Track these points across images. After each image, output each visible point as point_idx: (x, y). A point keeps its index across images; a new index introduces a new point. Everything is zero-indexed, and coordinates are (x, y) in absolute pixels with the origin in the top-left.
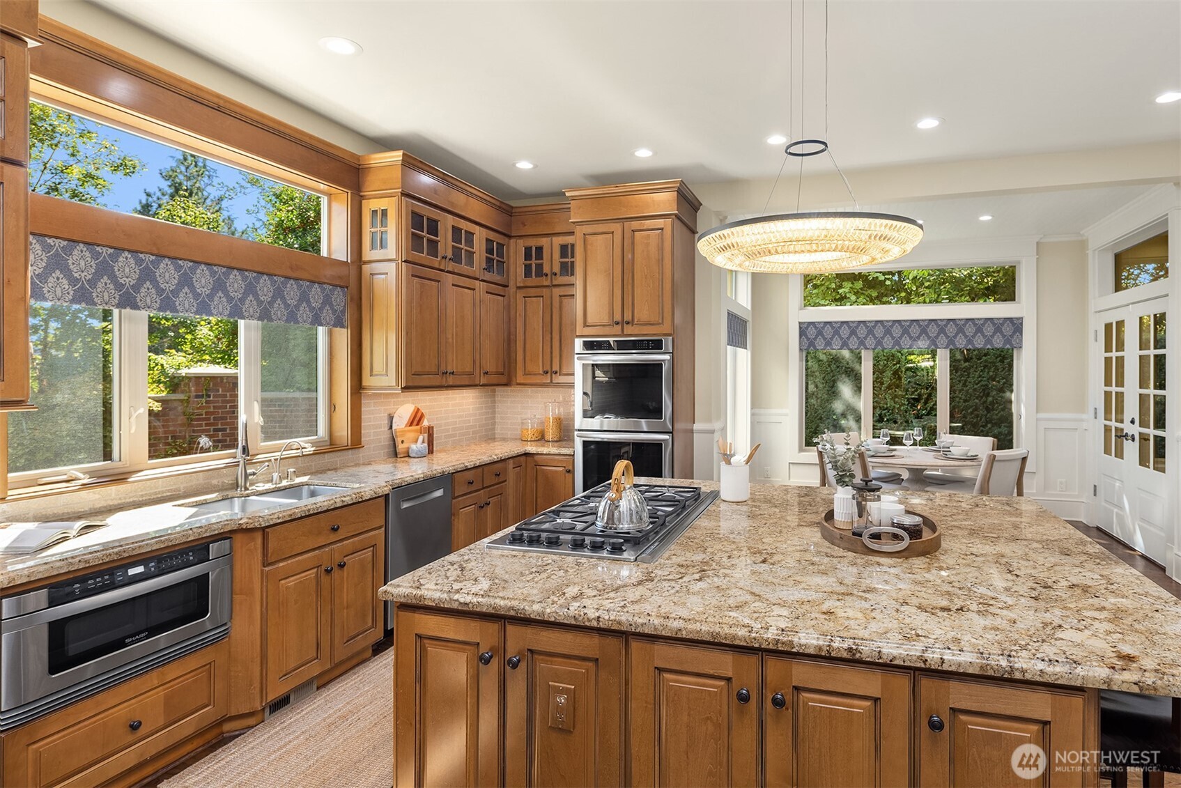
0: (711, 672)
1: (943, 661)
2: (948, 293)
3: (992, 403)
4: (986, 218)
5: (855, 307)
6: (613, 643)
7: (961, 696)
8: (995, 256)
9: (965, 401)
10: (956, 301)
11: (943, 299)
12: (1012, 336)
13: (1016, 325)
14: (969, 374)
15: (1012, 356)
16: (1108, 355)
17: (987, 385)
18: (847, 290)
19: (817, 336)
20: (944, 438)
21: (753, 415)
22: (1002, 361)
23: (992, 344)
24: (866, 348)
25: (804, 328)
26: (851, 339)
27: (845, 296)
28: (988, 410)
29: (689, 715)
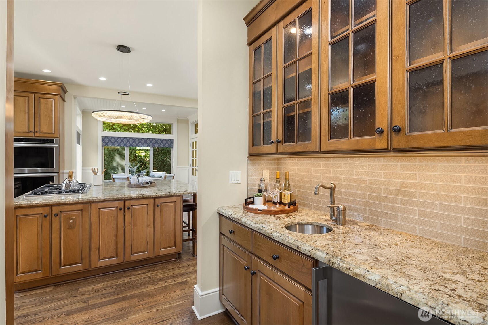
0: (113, 206)
1: (159, 195)
2: (152, 130)
3: (165, 165)
4: (164, 111)
5: (119, 132)
6: (87, 205)
7: (162, 200)
8: (166, 121)
9: (157, 164)
10: (154, 133)
11: (150, 132)
12: (171, 144)
13: (172, 141)
14: (158, 156)
15: (171, 151)
16: (193, 150)
17: (163, 159)
18: (116, 126)
19: (109, 142)
20: (152, 173)
21: (82, 169)
22: (168, 152)
23: (165, 146)
24: (127, 146)
25: (103, 139)
26: (121, 143)
27: (116, 128)
28: (164, 167)
29: (107, 216)
